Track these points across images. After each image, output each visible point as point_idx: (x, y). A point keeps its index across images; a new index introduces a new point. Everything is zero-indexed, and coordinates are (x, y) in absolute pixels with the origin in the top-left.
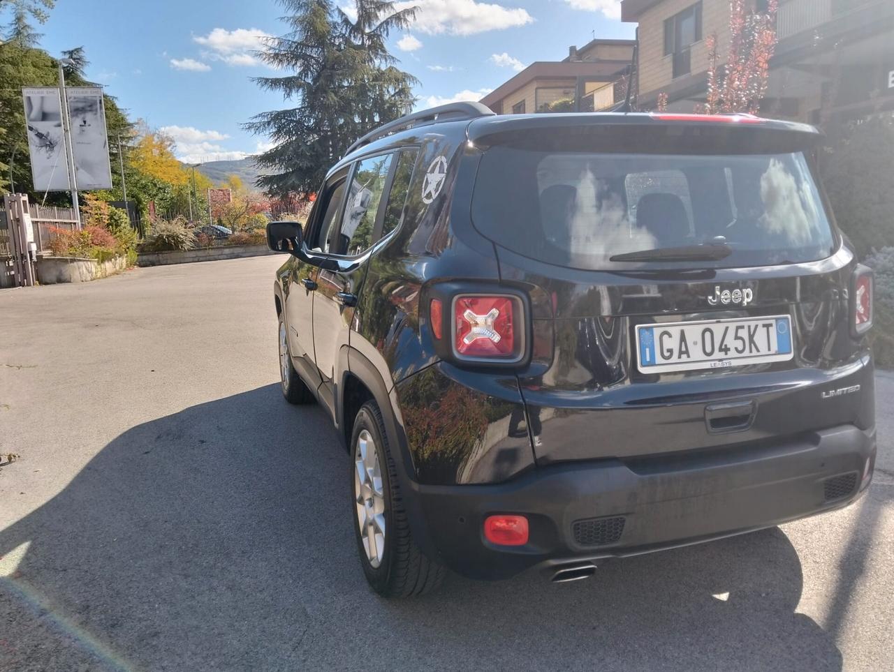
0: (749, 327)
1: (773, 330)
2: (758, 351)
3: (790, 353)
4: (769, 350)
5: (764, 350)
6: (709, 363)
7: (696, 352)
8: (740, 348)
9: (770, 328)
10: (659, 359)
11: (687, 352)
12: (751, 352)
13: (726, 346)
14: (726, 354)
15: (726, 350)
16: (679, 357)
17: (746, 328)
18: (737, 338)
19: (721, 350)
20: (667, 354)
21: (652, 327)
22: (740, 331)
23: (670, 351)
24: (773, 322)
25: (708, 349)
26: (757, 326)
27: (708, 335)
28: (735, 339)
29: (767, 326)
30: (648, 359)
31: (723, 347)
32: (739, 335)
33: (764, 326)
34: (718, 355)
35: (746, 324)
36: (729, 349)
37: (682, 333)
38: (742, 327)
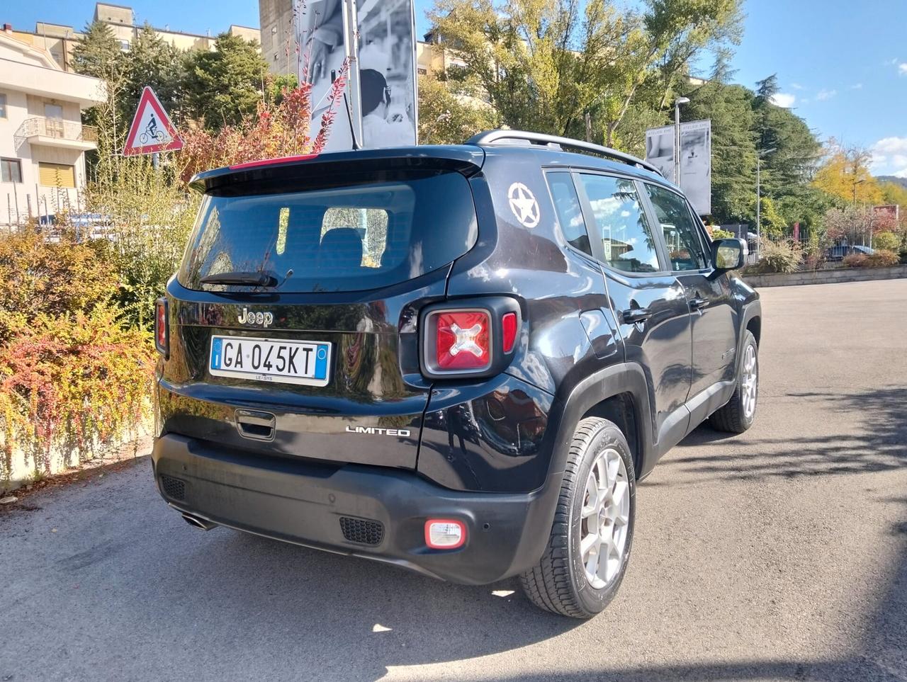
0: (291, 348)
1: (313, 355)
2: (296, 372)
3: (323, 379)
4: (306, 373)
5: (301, 372)
6: (256, 375)
7: (247, 365)
8: (281, 367)
9: (310, 352)
10: (223, 366)
11: (241, 363)
12: (289, 372)
13: (269, 362)
14: (269, 370)
15: (269, 366)
16: (236, 366)
17: (288, 349)
18: (279, 357)
19: (265, 365)
20: (228, 362)
21: (223, 339)
22: (282, 350)
23: (230, 359)
24: (315, 348)
25: (256, 364)
26: (297, 349)
27: (257, 350)
28: (278, 358)
29: (308, 350)
30: (217, 364)
31: (267, 363)
32: (281, 355)
33: (304, 349)
34: (262, 369)
35: (288, 346)
36: (271, 366)
37: (240, 345)
38: (285, 348)
